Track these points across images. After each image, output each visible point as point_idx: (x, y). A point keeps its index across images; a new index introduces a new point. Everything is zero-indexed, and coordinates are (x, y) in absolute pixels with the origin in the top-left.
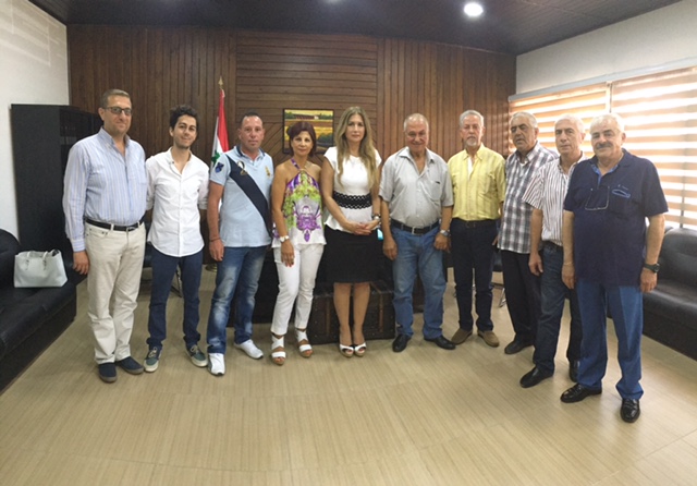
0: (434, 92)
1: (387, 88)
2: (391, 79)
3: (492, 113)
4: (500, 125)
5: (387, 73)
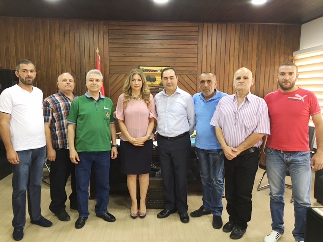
1: (205, 52)
2: (207, 47)
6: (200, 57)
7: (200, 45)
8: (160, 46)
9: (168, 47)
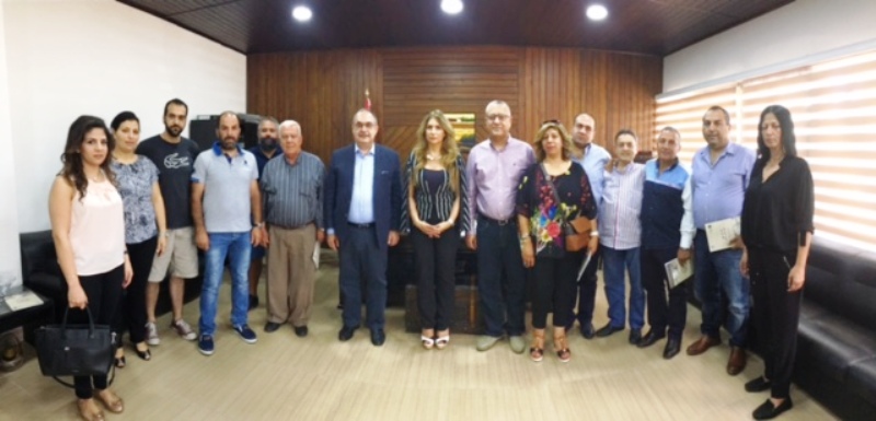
0: (576, 94)
1: (529, 92)
2: (532, 82)
3: (638, 111)
4: (646, 121)
6: (521, 98)
7: (521, 80)
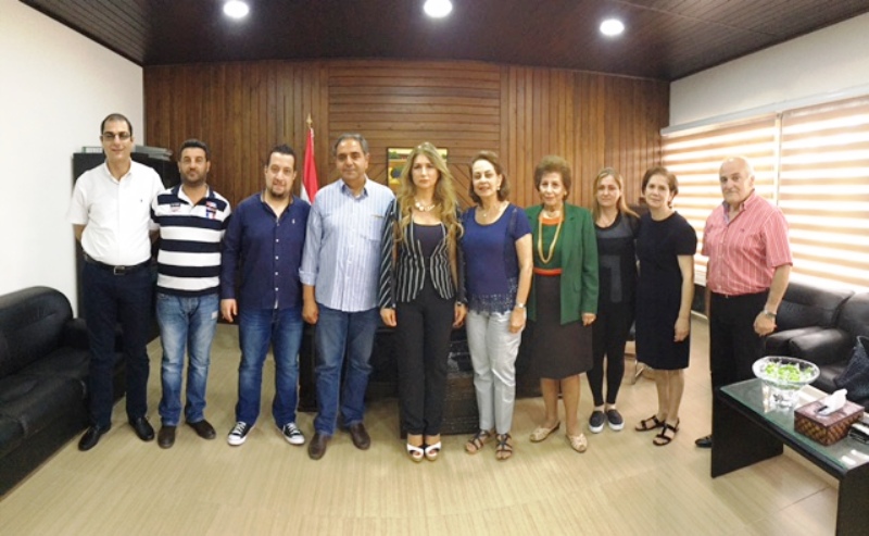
1: (512, 122)
2: (516, 113)
5: (512, 106)
6: (504, 130)
7: (504, 107)
8: (429, 109)
9: (443, 109)
